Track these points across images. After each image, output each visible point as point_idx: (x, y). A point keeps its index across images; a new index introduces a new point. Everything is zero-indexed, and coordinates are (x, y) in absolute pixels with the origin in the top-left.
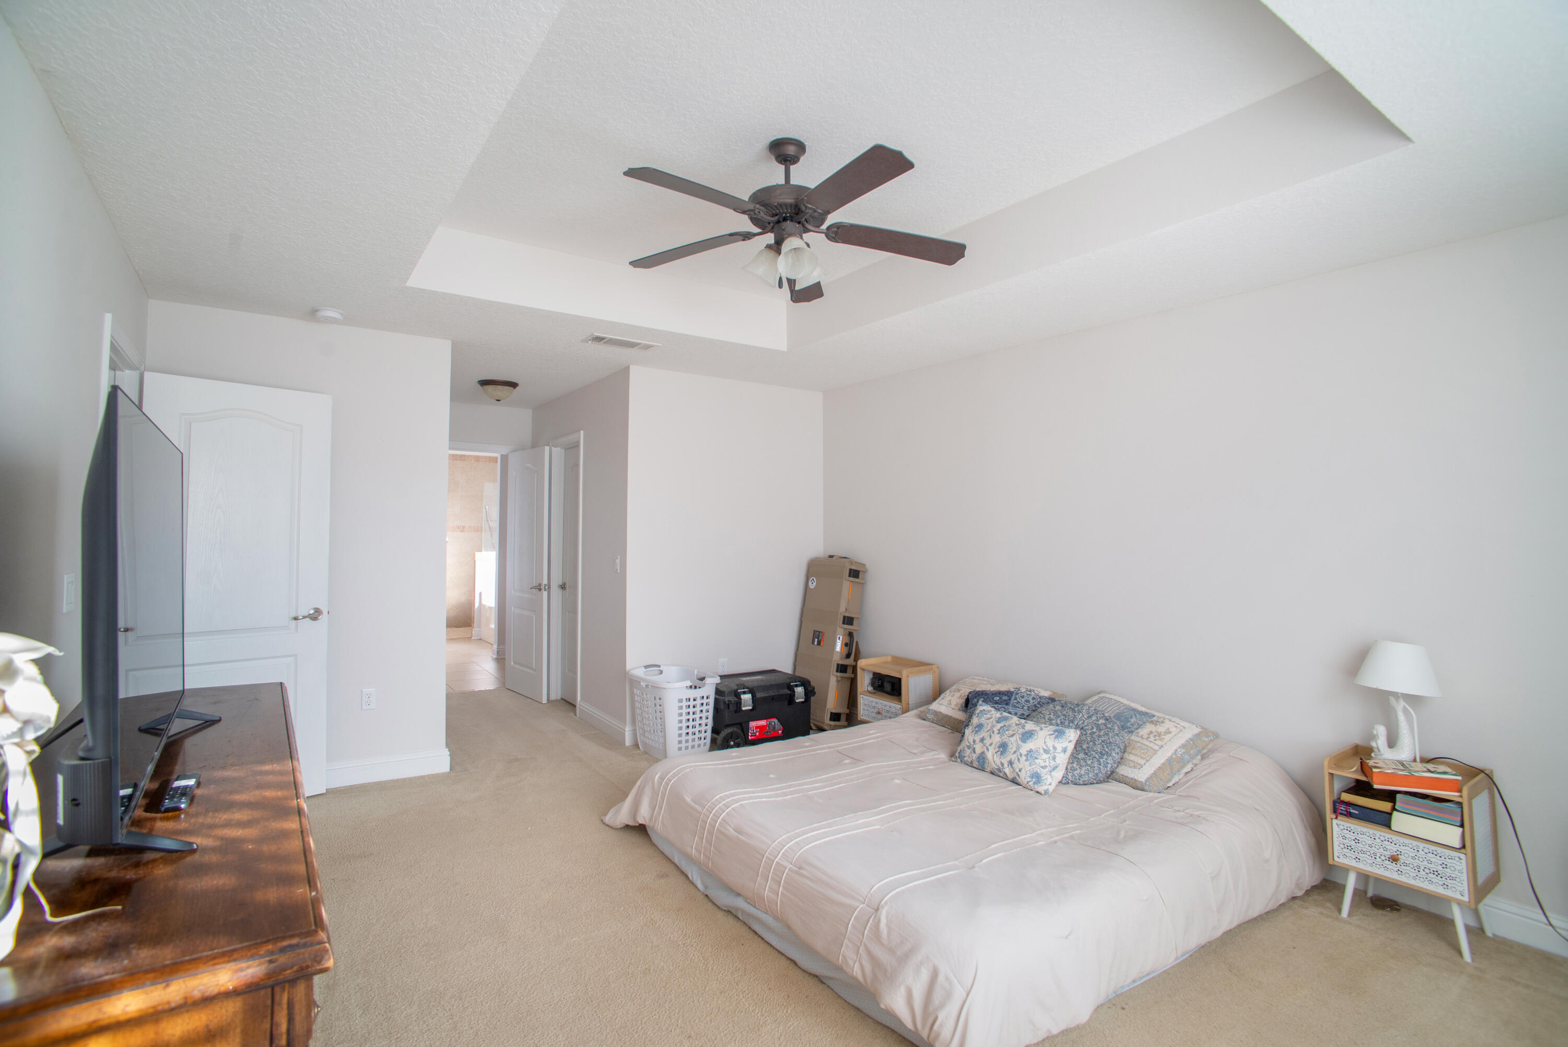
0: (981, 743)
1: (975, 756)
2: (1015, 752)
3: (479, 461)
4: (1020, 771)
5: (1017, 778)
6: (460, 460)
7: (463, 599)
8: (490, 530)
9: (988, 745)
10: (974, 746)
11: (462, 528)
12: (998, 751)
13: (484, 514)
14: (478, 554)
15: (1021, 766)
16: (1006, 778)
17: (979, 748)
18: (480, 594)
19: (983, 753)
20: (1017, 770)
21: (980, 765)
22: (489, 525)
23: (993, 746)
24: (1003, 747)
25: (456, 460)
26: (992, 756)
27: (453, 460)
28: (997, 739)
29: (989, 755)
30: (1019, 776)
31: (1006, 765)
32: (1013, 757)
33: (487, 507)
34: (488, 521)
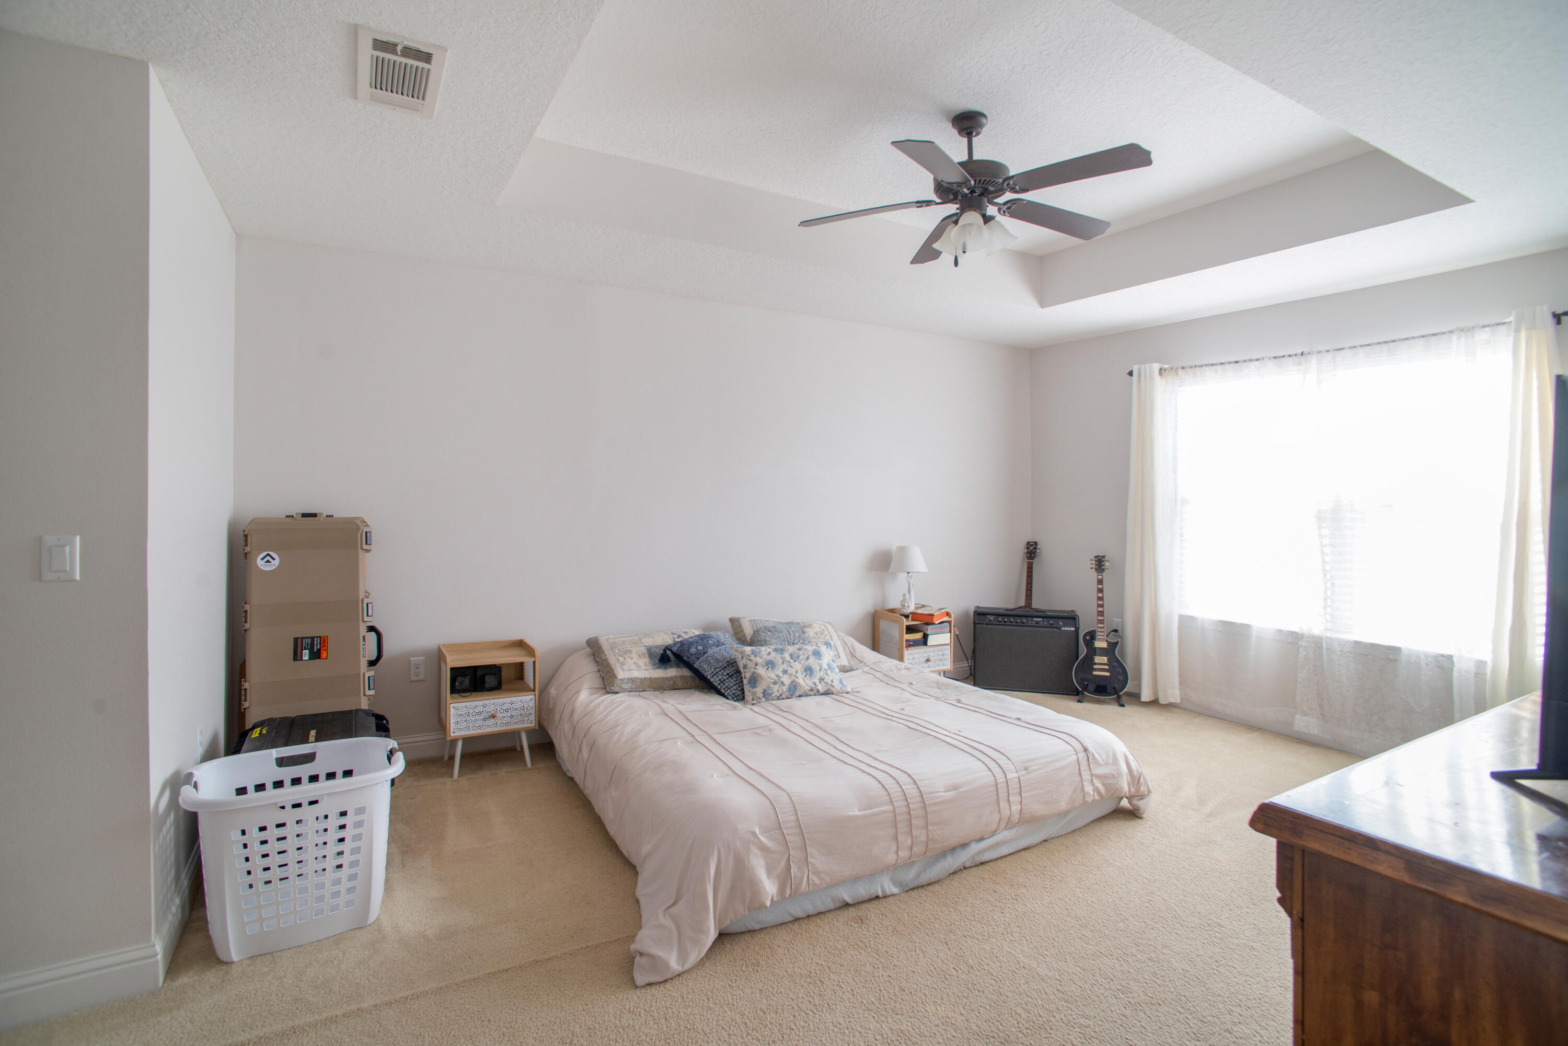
0: (785, 675)
1: (785, 688)
2: (820, 670)
4: (832, 681)
5: (832, 688)
9: (794, 674)
10: (781, 680)
12: (806, 675)
15: (831, 678)
16: (818, 693)
17: (786, 680)
19: (793, 682)
20: (830, 683)
21: (794, 691)
23: (799, 673)
24: (809, 670)
26: (804, 682)
28: (798, 666)
29: (800, 680)
30: (833, 687)
31: (818, 683)
32: (822, 674)
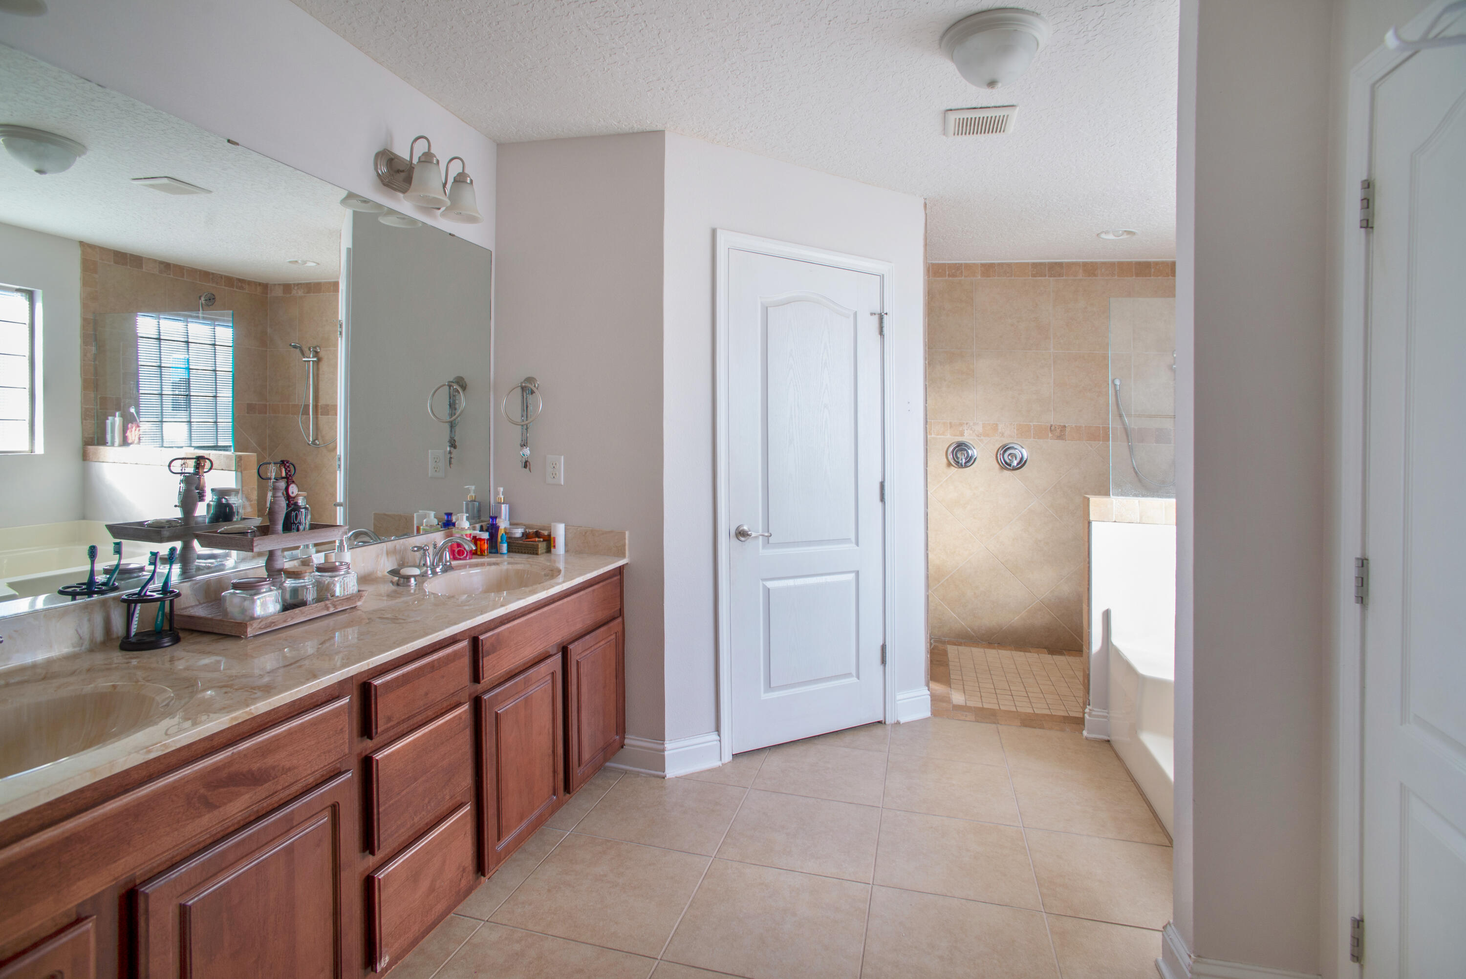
3: (1095, 275)
6: (1050, 276)
7: (1066, 589)
8: (1127, 436)
11: (1058, 431)
13: (1111, 399)
14: (1095, 501)
18: (1107, 615)
22: (1123, 423)
25: (1041, 276)
27: (1033, 276)
33: (1117, 382)
34: (1121, 416)
